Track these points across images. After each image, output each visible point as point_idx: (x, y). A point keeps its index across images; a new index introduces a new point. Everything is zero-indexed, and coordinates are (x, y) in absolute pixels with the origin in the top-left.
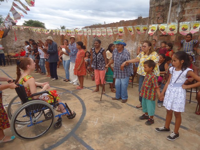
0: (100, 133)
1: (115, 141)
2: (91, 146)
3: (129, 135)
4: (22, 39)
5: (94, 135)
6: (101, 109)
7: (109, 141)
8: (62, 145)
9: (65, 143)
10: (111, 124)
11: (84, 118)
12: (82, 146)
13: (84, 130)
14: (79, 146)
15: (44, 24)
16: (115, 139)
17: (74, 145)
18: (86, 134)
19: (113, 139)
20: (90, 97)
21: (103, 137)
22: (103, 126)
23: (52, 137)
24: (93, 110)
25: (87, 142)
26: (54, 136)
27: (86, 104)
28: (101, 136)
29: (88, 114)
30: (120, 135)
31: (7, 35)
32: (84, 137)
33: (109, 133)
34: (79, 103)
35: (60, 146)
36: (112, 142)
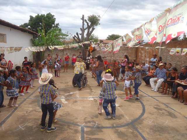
0: (151, 129)
1: (161, 137)
2: (142, 134)
3: (175, 137)
5: (147, 129)
6: (158, 114)
7: (157, 135)
8: (124, 127)
9: (126, 127)
10: (162, 126)
11: (142, 117)
12: (136, 132)
13: (140, 124)
14: (135, 131)
16: (162, 136)
17: (132, 130)
18: (140, 126)
19: (160, 135)
20: (151, 104)
21: (153, 132)
22: (155, 126)
23: (119, 122)
24: (150, 113)
25: (140, 131)
26: (120, 122)
27: (146, 108)
28: (152, 131)
29: (145, 115)
30: (166, 135)
32: (139, 127)
33: (158, 131)
34: (141, 106)
35: (123, 128)
36: (159, 137)
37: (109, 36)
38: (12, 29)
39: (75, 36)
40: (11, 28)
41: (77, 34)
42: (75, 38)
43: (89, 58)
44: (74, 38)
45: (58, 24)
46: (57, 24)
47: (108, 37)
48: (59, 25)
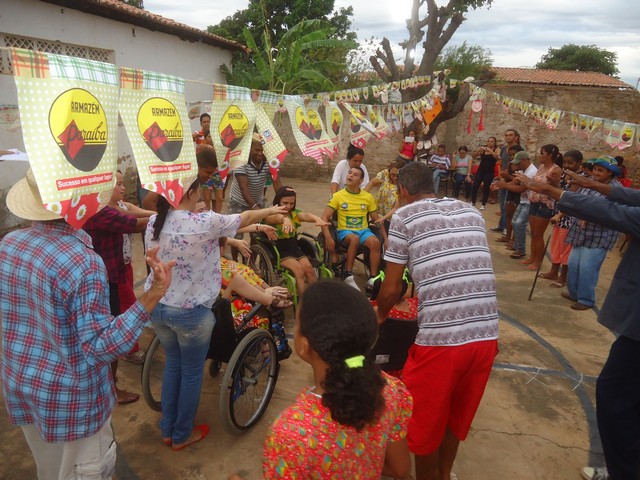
4: (503, 123)
15: (612, 55)
31: (462, 109)
37: (552, 52)
38: (138, 30)
39: (378, 52)
40: (134, 27)
41: (386, 44)
42: (379, 60)
43: (427, 145)
44: (373, 60)
45: (350, 9)
46: (344, 12)
47: (545, 58)
48: (352, 14)
